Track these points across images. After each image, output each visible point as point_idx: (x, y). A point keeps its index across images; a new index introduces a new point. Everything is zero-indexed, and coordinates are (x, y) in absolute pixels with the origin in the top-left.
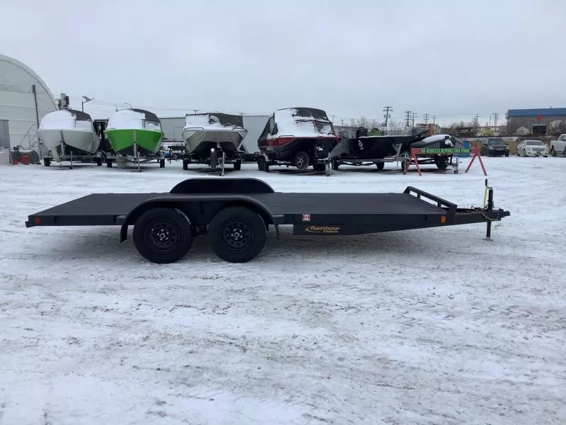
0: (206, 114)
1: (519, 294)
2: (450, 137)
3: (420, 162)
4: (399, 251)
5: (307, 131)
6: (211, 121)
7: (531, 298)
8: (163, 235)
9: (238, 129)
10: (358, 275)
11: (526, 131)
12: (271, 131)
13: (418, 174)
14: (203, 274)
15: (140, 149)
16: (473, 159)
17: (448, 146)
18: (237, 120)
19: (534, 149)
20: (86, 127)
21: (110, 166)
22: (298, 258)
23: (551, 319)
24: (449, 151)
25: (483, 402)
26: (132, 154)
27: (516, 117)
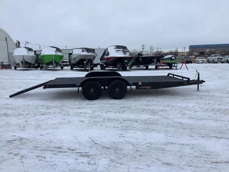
0: (81, 48)
1: (214, 105)
2: (174, 56)
3: (164, 66)
4: (170, 95)
5: (120, 54)
6: (83, 51)
7: (218, 107)
8: (92, 90)
9: (94, 54)
10: (160, 102)
11: (197, 54)
12: (106, 54)
13: (163, 70)
14: (108, 103)
15: (55, 62)
16: (183, 64)
17: (173, 60)
18: (93, 51)
19: (201, 61)
20: (32, 54)
21: (41, 69)
22: (137, 98)
23: (226, 111)
24: (174, 61)
25: (214, 131)
26: (52, 64)
27: (193, 48)
